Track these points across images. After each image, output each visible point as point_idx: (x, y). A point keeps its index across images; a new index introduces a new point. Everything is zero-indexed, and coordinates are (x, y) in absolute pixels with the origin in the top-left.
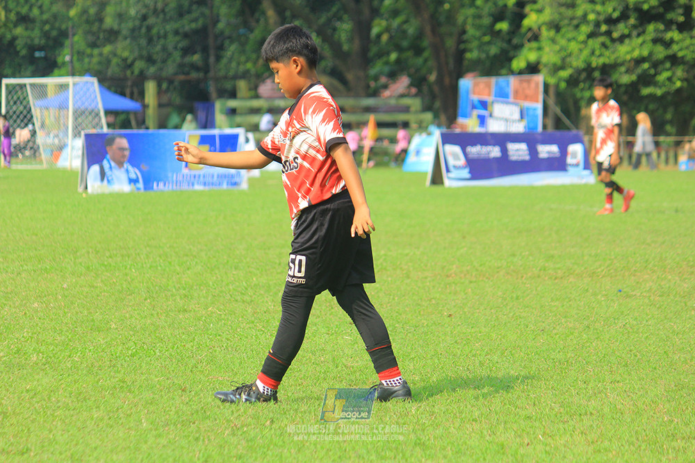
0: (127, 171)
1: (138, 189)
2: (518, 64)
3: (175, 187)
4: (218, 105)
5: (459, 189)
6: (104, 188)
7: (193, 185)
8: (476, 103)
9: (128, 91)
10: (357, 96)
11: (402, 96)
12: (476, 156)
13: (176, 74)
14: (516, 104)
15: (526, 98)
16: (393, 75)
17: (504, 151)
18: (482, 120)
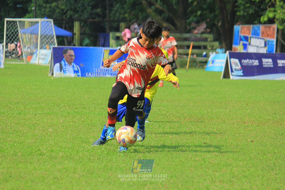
0: (73, 66)
1: (78, 76)
2: (264, 19)
3: (96, 75)
4: (111, 35)
5: (237, 80)
6: (61, 75)
7: (105, 75)
8: (242, 37)
9: (64, 26)
10: (181, 32)
11: (203, 33)
12: (246, 65)
13: (88, 18)
14: (263, 39)
15: (268, 36)
16: (198, 22)
17: (261, 62)
18: (245, 46)
